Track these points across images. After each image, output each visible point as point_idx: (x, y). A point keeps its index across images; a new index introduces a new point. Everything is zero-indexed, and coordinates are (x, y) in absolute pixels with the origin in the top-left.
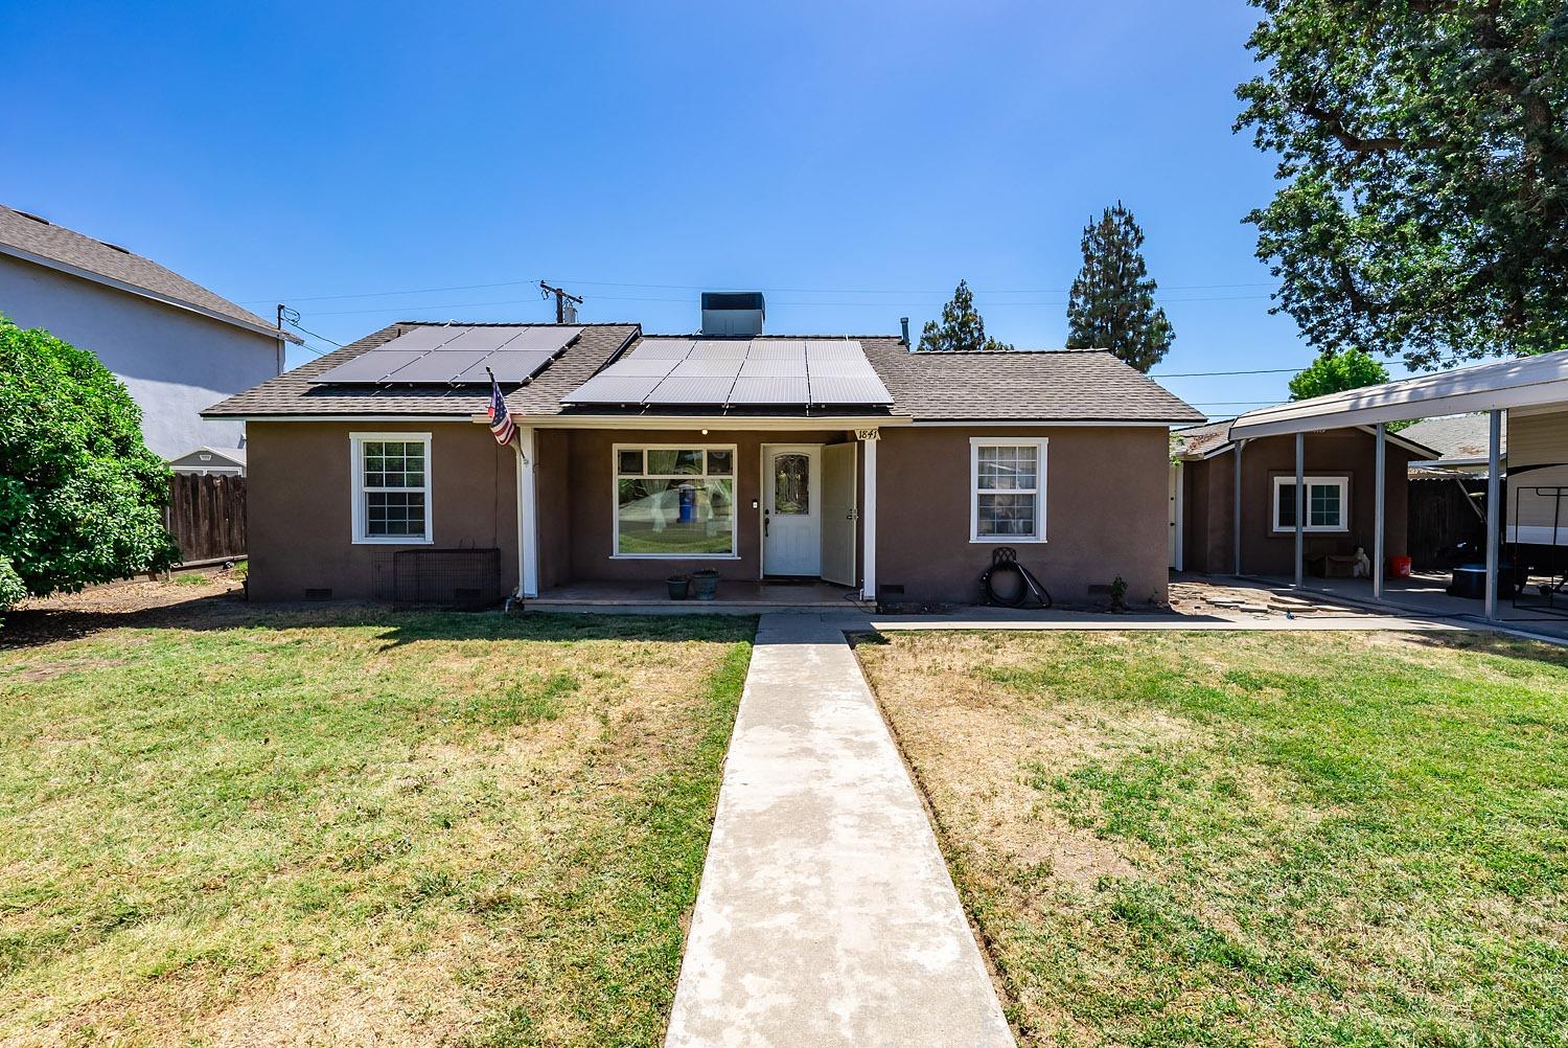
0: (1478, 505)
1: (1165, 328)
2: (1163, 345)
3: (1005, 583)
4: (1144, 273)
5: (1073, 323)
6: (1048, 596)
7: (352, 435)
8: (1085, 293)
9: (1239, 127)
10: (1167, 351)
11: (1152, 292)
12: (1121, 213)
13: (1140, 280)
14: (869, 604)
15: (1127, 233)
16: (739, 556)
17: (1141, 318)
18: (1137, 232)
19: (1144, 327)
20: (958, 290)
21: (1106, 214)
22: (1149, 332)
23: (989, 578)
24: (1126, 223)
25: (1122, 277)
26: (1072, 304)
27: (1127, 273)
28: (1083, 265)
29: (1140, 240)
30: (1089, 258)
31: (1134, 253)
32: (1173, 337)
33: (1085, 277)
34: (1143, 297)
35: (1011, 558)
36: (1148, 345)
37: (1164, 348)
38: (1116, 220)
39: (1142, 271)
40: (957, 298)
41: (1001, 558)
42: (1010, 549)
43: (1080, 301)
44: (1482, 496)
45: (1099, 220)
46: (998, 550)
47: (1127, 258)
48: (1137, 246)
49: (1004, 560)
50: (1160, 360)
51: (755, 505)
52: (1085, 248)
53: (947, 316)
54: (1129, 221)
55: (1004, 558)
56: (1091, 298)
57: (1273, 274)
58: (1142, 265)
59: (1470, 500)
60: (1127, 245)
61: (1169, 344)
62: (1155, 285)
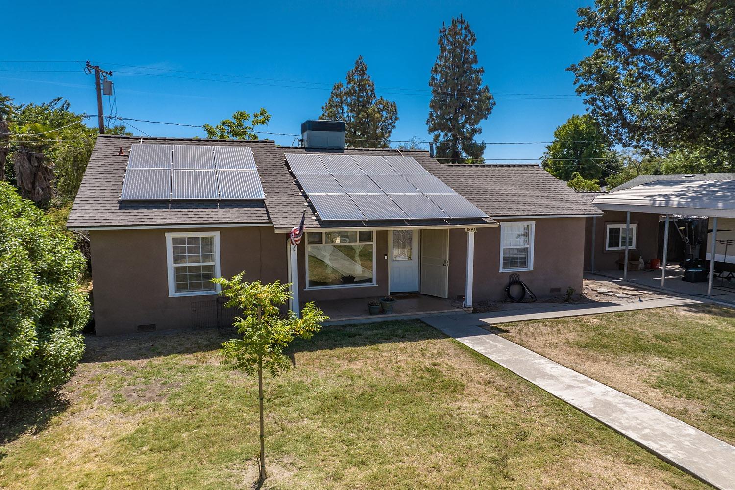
0: (682, 232)
1: (489, 98)
2: (488, 109)
3: (515, 290)
4: (476, 62)
5: (434, 91)
6: (534, 295)
7: (167, 234)
8: (441, 72)
9: (577, 30)
10: (491, 113)
11: (481, 75)
12: (462, 22)
13: (475, 66)
14: (470, 309)
15: (466, 36)
16: (377, 284)
17: (475, 91)
18: (472, 36)
19: (477, 96)
20: (357, 62)
21: (453, 22)
22: (480, 101)
23: (509, 289)
24: (465, 29)
25: (464, 63)
26: (433, 79)
27: (466, 61)
28: (439, 53)
29: (474, 41)
30: (443, 50)
31: (470, 49)
32: (495, 104)
33: (440, 60)
34: (477, 78)
35: (517, 279)
36: (479, 108)
37: (489, 110)
38: (459, 26)
39: (475, 60)
40: (357, 68)
41: (513, 278)
42: (517, 275)
43: (438, 77)
44: (683, 229)
45: (449, 25)
46: (512, 275)
47: (467, 51)
48: (472, 44)
49: (515, 280)
50: (486, 118)
51: (386, 257)
52: (441, 42)
53: (350, 80)
54: (467, 28)
55: (514, 279)
56: (444, 75)
57: (584, 103)
58: (475, 57)
59: (679, 232)
60: (466, 43)
61: (492, 108)
62: (483, 71)
